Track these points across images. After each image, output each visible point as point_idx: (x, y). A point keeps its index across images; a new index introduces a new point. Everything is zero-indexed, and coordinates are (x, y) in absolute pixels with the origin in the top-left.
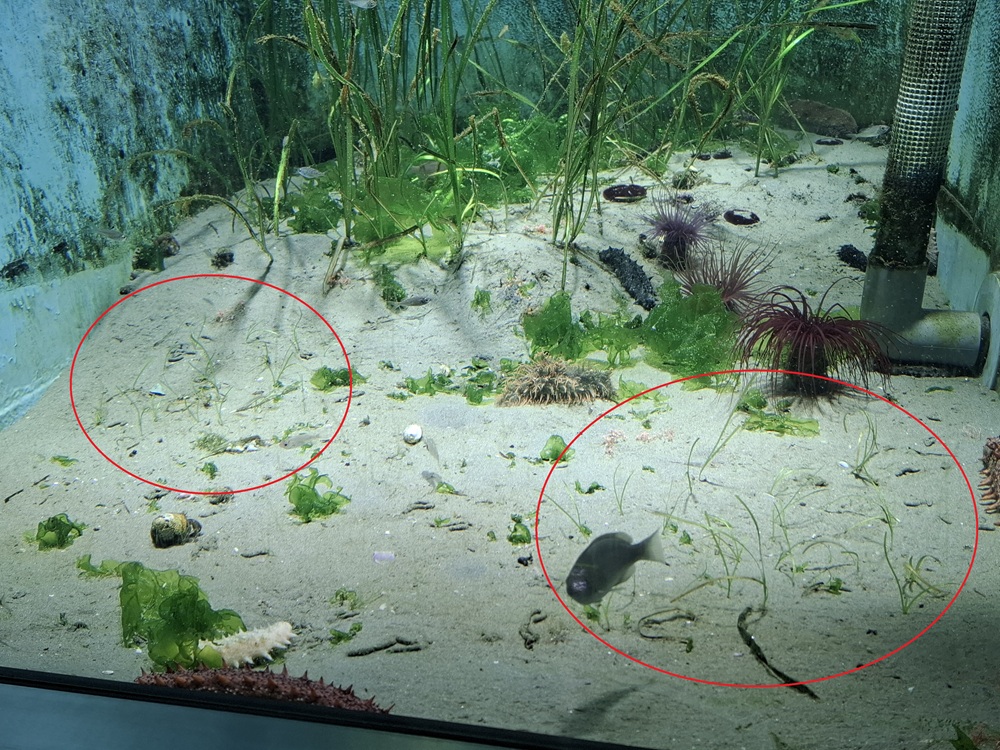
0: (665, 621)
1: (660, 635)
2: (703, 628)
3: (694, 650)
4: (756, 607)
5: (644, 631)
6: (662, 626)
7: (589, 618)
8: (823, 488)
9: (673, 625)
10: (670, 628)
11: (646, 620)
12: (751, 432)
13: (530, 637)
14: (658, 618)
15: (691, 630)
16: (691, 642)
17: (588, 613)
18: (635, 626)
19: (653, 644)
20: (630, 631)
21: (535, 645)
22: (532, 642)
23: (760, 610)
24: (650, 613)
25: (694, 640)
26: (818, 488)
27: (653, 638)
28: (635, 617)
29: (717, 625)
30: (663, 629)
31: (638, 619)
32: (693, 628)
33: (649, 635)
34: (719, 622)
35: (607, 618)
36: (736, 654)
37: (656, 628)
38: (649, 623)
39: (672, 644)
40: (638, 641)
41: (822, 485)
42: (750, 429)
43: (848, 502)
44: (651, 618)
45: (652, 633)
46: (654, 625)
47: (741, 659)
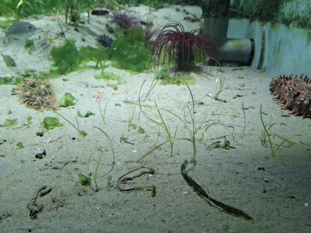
0: (134, 177)
1: (133, 187)
2: (160, 178)
3: (157, 194)
4: (189, 160)
5: (122, 186)
6: (134, 181)
7: (83, 185)
8: (202, 105)
9: (141, 179)
10: (139, 182)
11: (122, 179)
12: (165, 86)
13: (36, 208)
14: (131, 176)
15: (153, 181)
16: (154, 188)
17: (83, 181)
18: (115, 184)
19: (129, 195)
20: (112, 188)
21: (39, 215)
22: (36, 212)
23: (192, 162)
24: (125, 173)
25: (156, 187)
26: (200, 105)
27: (128, 190)
28: (115, 179)
29: (168, 174)
30: (134, 183)
31: (117, 179)
32: (154, 179)
33: (125, 189)
34: (170, 172)
35: (96, 183)
36: (186, 193)
37: (130, 183)
38: (125, 180)
39: (142, 192)
40: (118, 195)
41: (202, 104)
42: (164, 84)
43: (215, 110)
44: (126, 177)
45: (127, 187)
46: (129, 181)
47: (189, 196)
